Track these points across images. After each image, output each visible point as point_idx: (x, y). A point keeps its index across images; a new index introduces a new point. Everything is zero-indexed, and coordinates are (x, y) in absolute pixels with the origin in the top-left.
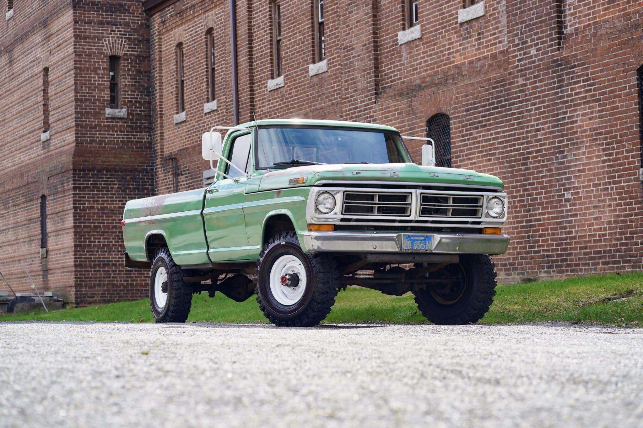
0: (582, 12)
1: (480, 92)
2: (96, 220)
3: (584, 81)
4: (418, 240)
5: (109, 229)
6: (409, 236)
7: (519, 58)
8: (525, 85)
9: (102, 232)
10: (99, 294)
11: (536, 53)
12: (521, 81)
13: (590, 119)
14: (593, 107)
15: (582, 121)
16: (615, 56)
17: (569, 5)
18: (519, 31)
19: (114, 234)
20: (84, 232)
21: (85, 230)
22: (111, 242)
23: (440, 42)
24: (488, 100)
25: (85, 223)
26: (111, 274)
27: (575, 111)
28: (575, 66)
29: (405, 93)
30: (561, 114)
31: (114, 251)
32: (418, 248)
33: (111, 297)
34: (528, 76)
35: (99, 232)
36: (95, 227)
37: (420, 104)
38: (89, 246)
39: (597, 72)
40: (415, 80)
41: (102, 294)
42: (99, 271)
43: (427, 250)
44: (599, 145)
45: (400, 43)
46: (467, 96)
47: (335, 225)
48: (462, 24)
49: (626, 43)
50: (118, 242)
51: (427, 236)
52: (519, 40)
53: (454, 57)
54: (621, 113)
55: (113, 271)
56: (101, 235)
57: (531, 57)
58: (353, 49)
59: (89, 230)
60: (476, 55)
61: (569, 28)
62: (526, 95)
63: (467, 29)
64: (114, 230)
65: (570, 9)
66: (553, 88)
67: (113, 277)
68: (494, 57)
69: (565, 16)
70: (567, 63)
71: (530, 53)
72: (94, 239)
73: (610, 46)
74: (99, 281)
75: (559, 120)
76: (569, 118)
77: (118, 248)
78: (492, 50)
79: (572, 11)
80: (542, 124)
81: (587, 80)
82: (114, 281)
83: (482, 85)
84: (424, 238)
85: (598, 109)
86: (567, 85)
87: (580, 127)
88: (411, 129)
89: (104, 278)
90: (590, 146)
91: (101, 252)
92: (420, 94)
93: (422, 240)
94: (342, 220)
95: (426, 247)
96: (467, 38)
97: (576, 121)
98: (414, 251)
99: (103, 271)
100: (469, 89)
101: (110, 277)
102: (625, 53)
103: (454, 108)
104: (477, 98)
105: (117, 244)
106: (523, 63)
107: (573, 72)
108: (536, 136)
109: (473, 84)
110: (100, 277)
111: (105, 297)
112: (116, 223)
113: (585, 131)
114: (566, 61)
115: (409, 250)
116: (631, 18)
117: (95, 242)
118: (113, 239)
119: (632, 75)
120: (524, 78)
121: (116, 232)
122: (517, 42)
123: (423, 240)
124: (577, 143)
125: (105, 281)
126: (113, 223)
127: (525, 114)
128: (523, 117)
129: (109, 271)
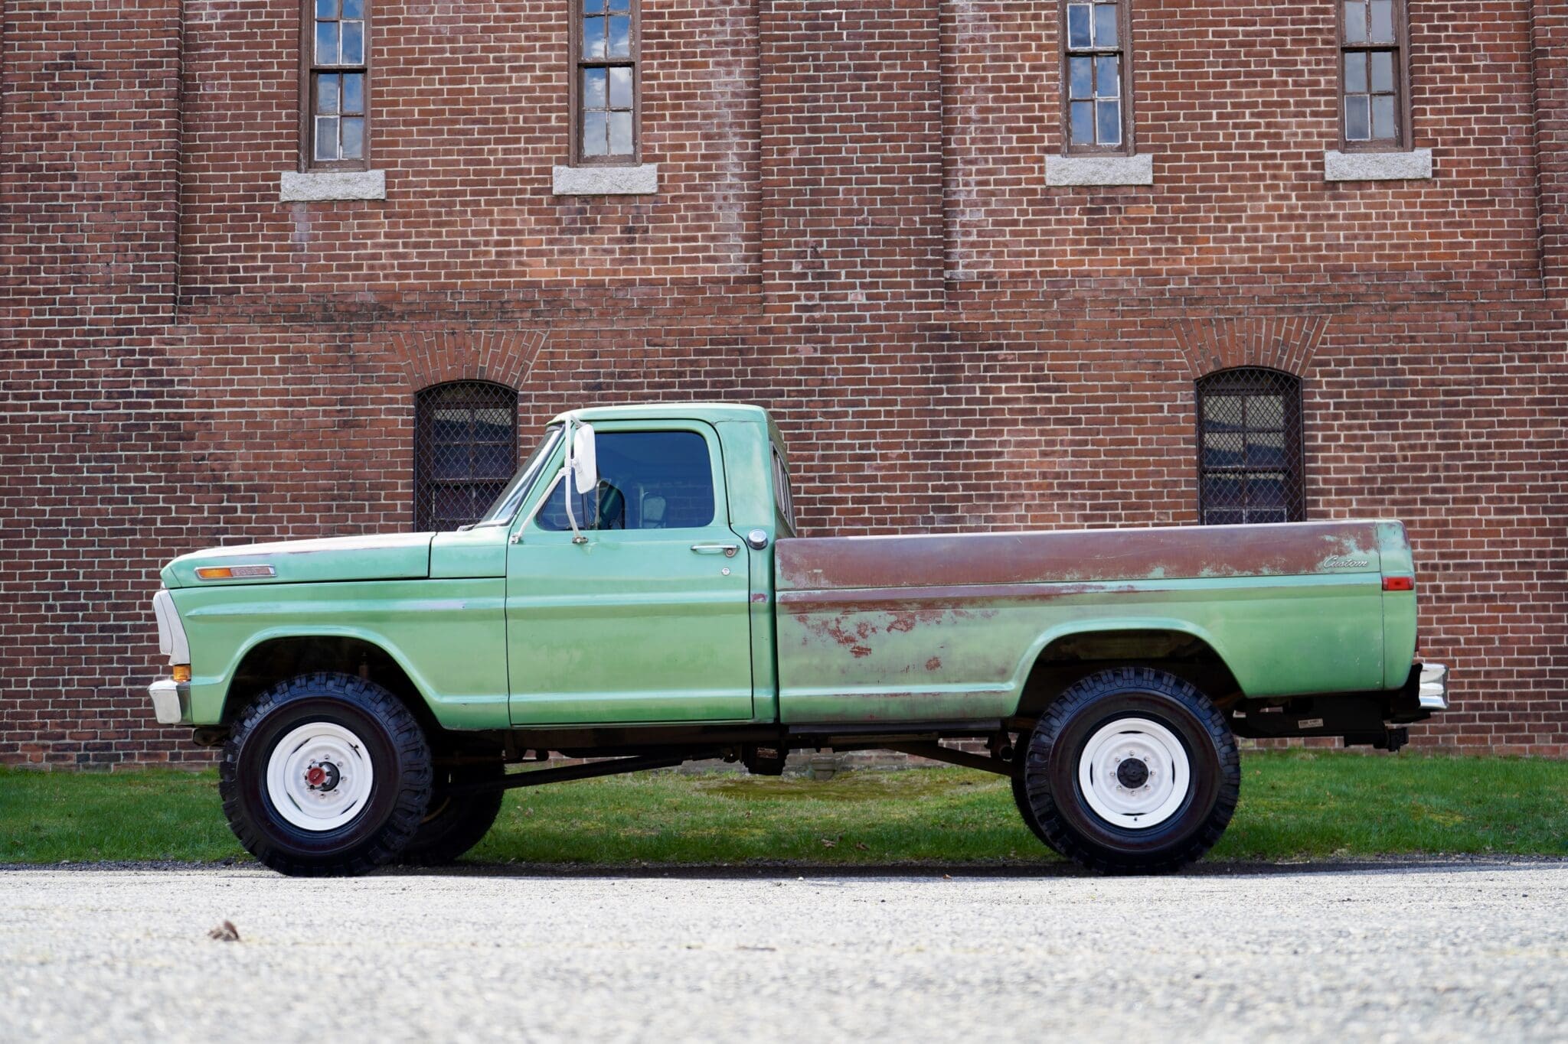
0: (1006, 246)
1: (646, 354)
3: (1025, 379)
7: (803, 302)
8: (823, 361)
11: (864, 301)
12: (805, 351)
13: (1044, 454)
14: (1055, 432)
15: (1014, 454)
16: (1129, 345)
17: (963, 225)
18: (809, 250)
23: (468, 223)
24: (681, 374)
27: (1001, 433)
28: (1000, 347)
29: (318, 315)
30: (946, 434)
34: (833, 344)
37: (390, 348)
39: (1072, 367)
40: (353, 291)
44: (1071, 506)
45: (283, 197)
46: (594, 355)
48: (560, 199)
49: (1162, 325)
52: (804, 267)
53: (520, 263)
54: (1138, 453)
57: (851, 307)
58: (74, 178)
60: (615, 272)
61: (960, 270)
62: (824, 382)
63: (582, 211)
65: (967, 234)
66: (926, 381)
68: (691, 286)
69: (953, 244)
70: (974, 337)
71: (845, 297)
73: (1114, 325)
75: (944, 445)
76: (972, 444)
78: (680, 271)
79: (974, 238)
80: (877, 446)
81: (1035, 379)
83: (657, 340)
85: (1070, 437)
86: (969, 380)
87: (1010, 465)
88: (342, 402)
90: (1042, 507)
92: (392, 327)
96: (582, 231)
97: (999, 454)
100: (605, 341)
102: (1161, 345)
103: (535, 376)
104: (634, 364)
106: (817, 315)
107: (994, 358)
108: (861, 468)
109: (621, 334)
113: (1028, 475)
114: (971, 334)
116: (1166, 282)
119: (1180, 387)
120: (819, 346)
122: (796, 269)
124: (1000, 497)
127: (820, 419)
128: (810, 426)
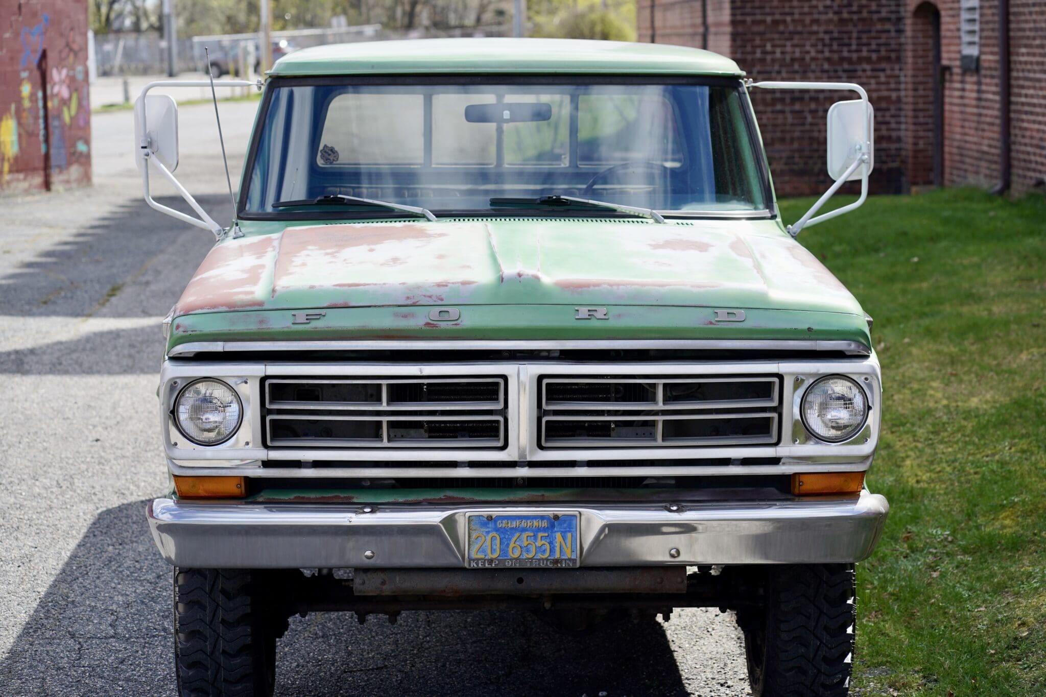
2: (777, 7)
4: (524, 530)
5: (804, 26)
6: (490, 518)
9: (790, 33)
10: (781, 158)
19: (814, 37)
20: (753, 33)
21: (756, 29)
22: (808, 52)
25: (754, 14)
26: (805, 118)
31: (813, 71)
32: (525, 556)
33: (806, 163)
35: (782, 33)
36: (776, 23)
38: (762, 61)
41: (788, 158)
42: (783, 112)
43: (556, 561)
47: (247, 479)
50: (822, 52)
51: (556, 517)
55: (811, 112)
56: (787, 39)
59: (761, 28)
64: (815, 28)
67: (811, 124)
72: (773, 46)
74: (782, 131)
77: (822, 65)
82: (812, 131)
84: (545, 524)
89: (792, 125)
91: (787, 72)
93: (539, 530)
94: (267, 464)
95: (552, 550)
98: (508, 565)
99: (792, 112)
101: (803, 124)
105: (820, 56)
110: (785, 125)
111: (794, 164)
112: (820, 13)
115: (491, 561)
117: (774, 53)
118: (812, 46)
121: (817, 33)
123: (544, 530)
125: (794, 131)
126: (810, 13)
129: (802, 112)
